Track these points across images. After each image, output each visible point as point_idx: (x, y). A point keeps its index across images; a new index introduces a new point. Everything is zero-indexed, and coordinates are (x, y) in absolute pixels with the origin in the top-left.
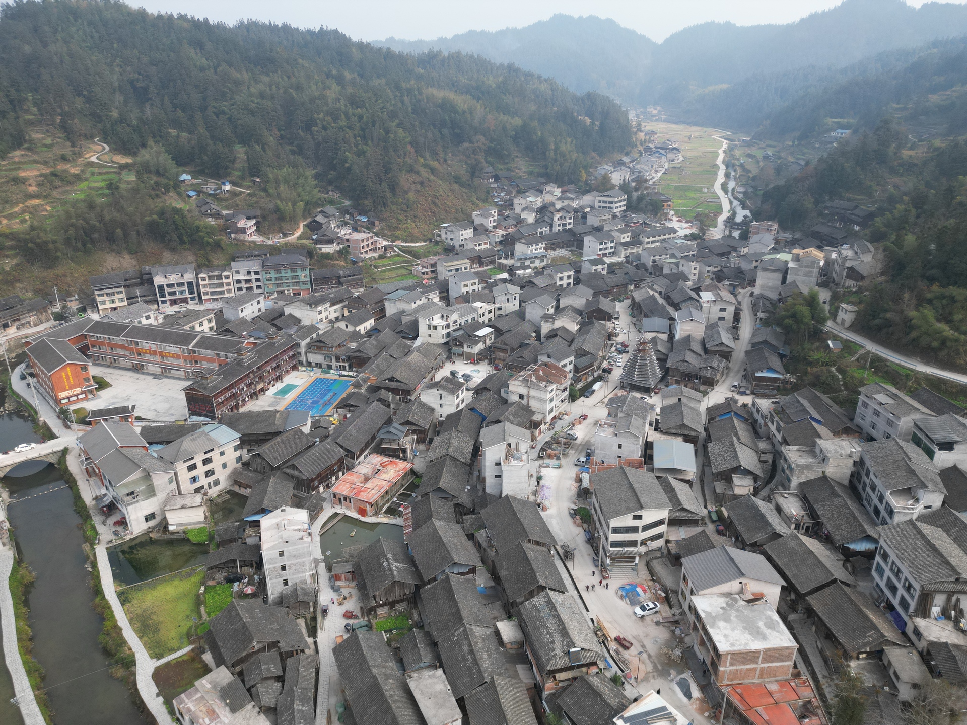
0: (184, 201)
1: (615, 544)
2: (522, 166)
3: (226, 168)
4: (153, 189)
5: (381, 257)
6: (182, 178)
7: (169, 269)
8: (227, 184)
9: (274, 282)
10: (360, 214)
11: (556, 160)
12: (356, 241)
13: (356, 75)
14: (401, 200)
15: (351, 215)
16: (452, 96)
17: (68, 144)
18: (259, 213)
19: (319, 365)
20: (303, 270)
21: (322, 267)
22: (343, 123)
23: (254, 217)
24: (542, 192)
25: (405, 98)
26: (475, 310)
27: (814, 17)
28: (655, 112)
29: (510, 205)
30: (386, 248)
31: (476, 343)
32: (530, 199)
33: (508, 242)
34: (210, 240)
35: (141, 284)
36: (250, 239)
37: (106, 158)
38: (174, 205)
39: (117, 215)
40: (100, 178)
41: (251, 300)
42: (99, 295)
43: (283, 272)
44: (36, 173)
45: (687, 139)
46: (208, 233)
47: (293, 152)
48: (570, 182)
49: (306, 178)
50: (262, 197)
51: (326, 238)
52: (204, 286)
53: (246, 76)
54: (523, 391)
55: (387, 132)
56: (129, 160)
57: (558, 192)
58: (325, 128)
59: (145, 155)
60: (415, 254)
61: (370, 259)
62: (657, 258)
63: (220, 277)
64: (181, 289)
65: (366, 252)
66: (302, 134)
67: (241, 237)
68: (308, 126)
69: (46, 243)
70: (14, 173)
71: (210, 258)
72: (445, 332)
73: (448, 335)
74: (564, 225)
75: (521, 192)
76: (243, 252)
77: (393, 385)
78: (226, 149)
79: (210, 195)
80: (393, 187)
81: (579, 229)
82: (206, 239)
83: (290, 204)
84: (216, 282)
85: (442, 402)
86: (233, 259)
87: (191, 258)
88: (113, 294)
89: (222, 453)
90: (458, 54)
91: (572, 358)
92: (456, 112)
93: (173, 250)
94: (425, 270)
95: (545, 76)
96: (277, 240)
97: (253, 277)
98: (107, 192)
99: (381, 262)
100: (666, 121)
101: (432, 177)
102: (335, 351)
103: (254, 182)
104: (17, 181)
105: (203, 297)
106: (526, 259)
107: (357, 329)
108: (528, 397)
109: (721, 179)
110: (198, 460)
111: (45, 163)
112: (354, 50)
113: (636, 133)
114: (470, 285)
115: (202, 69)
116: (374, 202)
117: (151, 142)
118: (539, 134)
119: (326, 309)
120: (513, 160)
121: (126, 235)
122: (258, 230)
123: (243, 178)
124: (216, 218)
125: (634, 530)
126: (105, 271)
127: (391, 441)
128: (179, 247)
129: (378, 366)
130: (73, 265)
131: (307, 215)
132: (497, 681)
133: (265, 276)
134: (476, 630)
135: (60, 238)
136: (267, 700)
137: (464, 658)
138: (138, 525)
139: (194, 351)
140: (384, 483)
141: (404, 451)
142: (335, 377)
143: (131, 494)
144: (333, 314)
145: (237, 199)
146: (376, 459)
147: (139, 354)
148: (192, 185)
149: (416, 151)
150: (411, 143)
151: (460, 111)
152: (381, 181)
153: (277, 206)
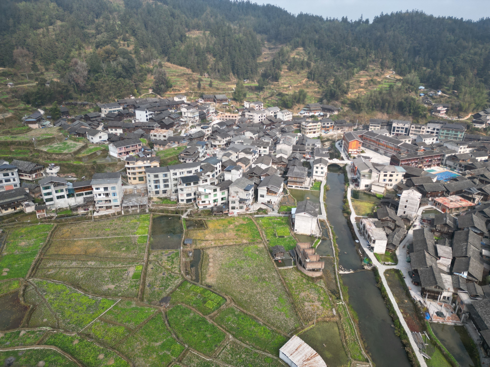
0: (417, 96)
3: (443, 84)
4: (406, 90)
6: (421, 87)
7: (400, 121)
8: (440, 91)
9: (444, 135)
17: (381, 70)
18: (450, 106)
20: (462, 132)
23: (447, 107)
35: (387, 125)
36: (441, 116)
37: (393, 76)
38: (413, 96)
39: (388, 98)
40: (387, 84)
42: (371, 126)
43: (451, 131)
44: (365, 79)
46: (422, 110)
47: (480, 81)
50: (454, 99)
51: (480, 121)
52: (412, 130)
56: (402, 78)
59: (409, 76)
63: (420, 128)
64: (402, 130)
69: (360, 103)
70: (358, 79)
71: (419, 121)
76: (435, 121)
78: (446, 77)
79: (430, 96)
82: (421, 112)
83: (467, 104)
84: (418, 130)
86: (429, 122)
87: (411, 119)
88: (376, 126)
89: (397, 175)
93: (404, 115)
96: (455, 119)
97: (435, 131)
98: (388, 89)
102: (460, 162)
103: (454, 92)
104: (358, 81)
107: (477, 158)
110: (389, 173)
111: (370, 76)
115: (450, 42)
117: (413, 71)
119: (465, 148)
121: (389, 106)
122: (446, 113)
123: (448, 90)
124: (428, 105)
126: (376, 118)
127: (469, 193)
128: (408, 114)
129: (478, 171)
130: (366, 114)
131: (475, 110)
132: (472, 259)
133: (441, 132)
134: (472, 246)
135: (365, 103)
136: (387, 232)
137: (462, 250)
138: (362, 187)
139: (399, 147)
140: (458, 205)
141: (474, 200)
142: (456, 173)
143: (364, 176)
144: (468, 152)
145: (442, 99)
146: (459, 198)
147: (379, 145)
148: (423, 91)
153: (460, 104)
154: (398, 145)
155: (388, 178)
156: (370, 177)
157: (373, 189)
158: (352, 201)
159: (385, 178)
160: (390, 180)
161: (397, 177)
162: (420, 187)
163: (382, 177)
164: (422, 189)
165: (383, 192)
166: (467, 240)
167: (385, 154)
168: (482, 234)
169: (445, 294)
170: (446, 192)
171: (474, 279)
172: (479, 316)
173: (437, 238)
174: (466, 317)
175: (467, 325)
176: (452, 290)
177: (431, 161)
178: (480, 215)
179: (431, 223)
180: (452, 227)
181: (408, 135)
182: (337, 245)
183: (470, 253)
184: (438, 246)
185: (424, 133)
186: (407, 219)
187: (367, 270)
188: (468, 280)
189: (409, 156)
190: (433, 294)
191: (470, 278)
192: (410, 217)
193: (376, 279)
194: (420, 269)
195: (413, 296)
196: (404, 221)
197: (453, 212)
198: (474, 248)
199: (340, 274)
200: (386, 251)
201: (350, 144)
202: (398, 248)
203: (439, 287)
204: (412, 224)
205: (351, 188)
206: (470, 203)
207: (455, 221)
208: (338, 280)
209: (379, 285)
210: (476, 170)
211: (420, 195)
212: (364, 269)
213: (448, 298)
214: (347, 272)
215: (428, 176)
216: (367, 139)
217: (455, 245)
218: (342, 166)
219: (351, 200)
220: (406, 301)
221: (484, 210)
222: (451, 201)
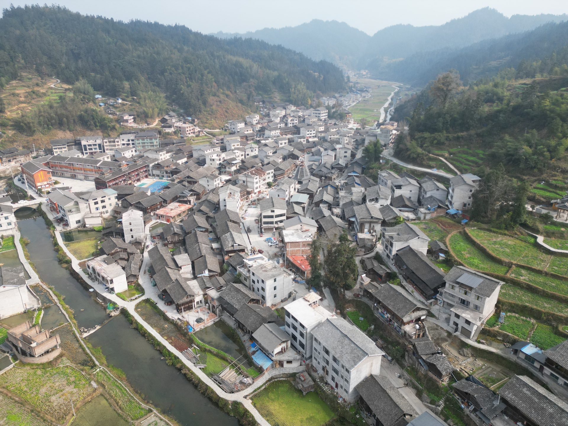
0: (97, 107)
1: (265, 223)
2: (277, 97)
3: (119, 91)
4: (82, 100)
5: (197, 136)
6: (97, 96)
7: (89, 138)
8: (119, 99)
9: (141, 145)
10: (188, 116)
12: (184, 128)
13: (190, 49)
14: (208, 109)
15: (183, 117)
16: (241, 60)
17: (40, 78)
18: (135, 113)
20: (156, 139)
21: (165, 139)
22: (180, 71)
23: (133, 115)
24: (285, 109)
25: (216, 60)
26: (235, 153)
29: (268, 115)
30: (199, 132)
31: (232, 166)
32: (278, 111)
33: (262, 130)
34: (110, 125)
35: (75, 145)
36: (130, 125)
37: (59, 85)
38: (92, 108)
39: (64, 112)
40: (55, 95)
41: (128, 150)
42: (55, 149)
43: (145, 140)
44: (23, 91)
45: (376, 87)
46: (109, 121)
47: (154, 85)
48: (302, 104)
49: (160, 97)
50: (137, 106)
51: (168, 126)
52: (106, 146)
53: (131, 47)
55: (202, 75)
56: (71, 87)
57: (293, 108)
58: (171, 74)
59: (78, 84)
60: (214, 135)
61: (191, 137)
63: (114, 142)
64: (95, 147)
65: (189, 134)
66: (159, 76)
67: (126, 124)
68: (162, 73)
69: (29, 123)
70: (13, 91)
71: (110, 134)
72: (218, 162)
73: (220, 164)
74: (293, 123)
75: (274, 108)
76: (126, 131)
77: (189, 180)
78: (119, 83)
79: (111, 105)
80: (205, 103)
81: (300, 125)
82: (108, 124)
83: (151, 110)
85: (208, 184)
86: (121, 134)
87: (101, 134)
88: (62, 148)
89: (109, 199)
90: (251, 39)
91: (273, 170)
92: (243, 68)
93: (91, 130)
94: (217, 142)
95: (297, 51)
96: (145, 126)
97: (131, 142)
98: (59, 101)
99: (196, 138)
101: (226, 99)
102: (165, 168)
103: (133, 99)
104: (14, 94)
107: (178, 162)
108: (247, 181)
110: (99, 200)
111: (28, 87)
112: (191, 36)
114: (236, 145)
115: (109, 43)
116: (195, 110)
117: (81, 78)
118: (287, 80)
119: (164, 154)
120: (273, 93)
121: (68, 121)
122: (135, 121)
123: (127, 97)
124: (113, 115)
125: (272, 217)
126: (57, 138)
127: (184, 197)
128: (94, 128)
129: (184, 173)
130: (42, 135)
131: (160, 115)
132: (207, 256)
133: (136, 142)
134: (203, 245)
135: (36, 121)
136: (121, 265)
137: (196, 251)
138: (73, 225)
139: (99, 168)
140: (178, 211)
141: (190, 201)
142: (165, 181)
143: (70, 211)
144: (168, 157)
145: (124, 107)
146: (177, 204)
147: (74, 170)
148: (102, 100)
149: (218, 86)
150: (216, 82)
151: (245, 67)
152: (199, 100)
153: (144, 111)
154: (98, 165)
155: (100, 205)
156: (78, 210)
157: (87, 223)
158: (67, 246)
159: (97, 206)
160: (104, 207)
161: (110, 202)
162: (137, 205)
163: (93, 207)
164: (141, 206)
165: (100, 223)
166: (197, 241)
167: (86, 178)
168: (207, 230)
169: (197, 299)
170: (164, 203)
171: (214, 273)
172: (228, 304)
173: (172, 250)
174: (220, 311)
175: (223, 317)
176: (201, 293)
177: (138, 175)
178: (199, 214)
179: (161, 237)
180: (181, 233)
181: (104, 151)
182: (67, 306)
183: (204, 252)
184: (175, 257)
185: (120, 147)
186: (137, 243)
187: (116, 316)
188: (210, 277)
189: (114, 174)
190: (187, 305)
191: (211, 274)
192: (140, 240)
193: (129, 320)
194: (168, 287)
195: (170, 317)
196: (135, 245)
197: (177, 219)
198: (205, 245)
199: (85, 338)
200: (128, 285)
201: (35, 177)
202: (140, 277)
203: (190, 295)
204: (144, 245)
205: (58, 231)
206: (187, 206)
207: (181, 227)
208: (85, 346)
209: (134, 325)
210: (181, 173)
211: (141, 213)
212: (111, 316)
213: (201, 301)
214: (92, 332)
215: (141, 191)
216: (56, 166)
217: (190, 250)
218: (35, 207)
219: (65, 245)
220: (166, 326)
221: (201, 208)
222: (172, 210)
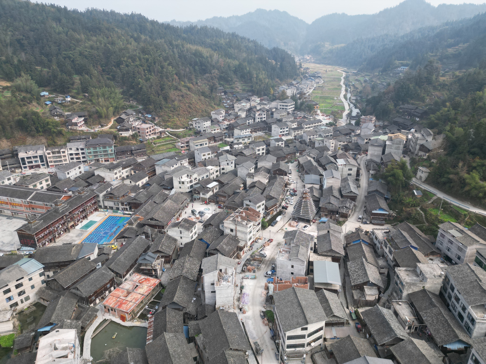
0: (41, 107)
1: (289, 346)
2: (239, 86)
3: (69, 88)
4: (22, 101)
5: (158, 138)
6: (42, 94)
7: (29, 148)
8: (69, 97)
9: (92, 154)
10: (147, 113)
11: (257, 83)
12: (143, 129)
13: (148, 37)
14: (170, 105)
15: (142, 114)
16: (200, 48)
18: (86, 114)
19: (111, 208)
20: (110, 147)
21: (122, 145)
22: (138, 63)
23: (84, 116)
24: (249, 100)
25: (175, 50)
26: (208, 171)
27: (386, 11)
28: (308, 58)
29: (232, 108)
30: (161, 132)
31: (208, 192)
32: (243, 104)
33: (230, 128)
34: (55, 130)
35: (12, 157)
36: (80, 129)
38: (35, 110)
41: (74, 167)
43: (98, 148)
45: (325, 72)
46: (54, 126)
47: (108, 79)
48: (265, 95)
49: (116, 93)
50: (89, 105)
51: (124, 128)
52: (50, 158)
53: (83, 36)
54: (233, 227)
55: (162, 67)
56: (8, 84)
57: (258, 100)
58: (127, 66)
59: (18, 81)
60: (178, 136)
61: (151, 139)
62: (312, 137)
63: (59, 152)
64: (36, 159)
65: (150, 135)
66: (114, 69)
67: (75, 128)
68: (118, 65)
71: (56, 140)
72: (189, 185)
73: (191, 186)
74: (261, 118)
75: (238, 100)
76: (75, 137)
77: (153, 222)
78: (68, 78)
79: (59, 103)
80: (166, 98)
81: (270, 121)
82: (53, 129)
83: (104, 109)
84: (57, 155)
85: (182, 235)
86: (69, 141)
87: (44, 141)
89: (30, 279)
90: (206, 27)
91: (264, 202)
92: (203, 57)
93: (33, 136)
94: (183, 145)
95: (251, 39)
96: (97, 129)
97: (80, 152)
99: (158, 141)
100: (314, 63)
101: (189, 93)
102: (121, 199)
103: (85, 96)
105: (50, 164)
106: (240, 138)
107: (137, 184)
108: (236, 231)
109: (343, 92)
110: (12, 286)
112: (148, 24)
113: (299, 69)
114: (206, 154)
115: (59, 33)
116: (155, 106)
117: (23, 74)
118: (248, 69)
119: (120, 172)
120: (234, 83)
121: (4, 128)
122: (86, 124)
123: (78, 94)
124: (60, 117)
125: (303, 337)
128: (37, 134)
131: (116, 113)
133: (87, 151)
139: (31, 202)
140: (139, 296)
141: (156, 272)
142: (121, 215)
145: (74, 106)
146: (135, 277)
148: (49, 98)
149: (179, 78)
150: (176, 74)
151: (205, 57)
152: (159, 95)
153: (97, 110)
154: (28, 200)
155: (14, 292)
159: (9, 295)
160: (21, 293)
161: (32, 283)
167: (15, 215)
170: (117, 276)
177: (84, 211)
210: (143, 209)
